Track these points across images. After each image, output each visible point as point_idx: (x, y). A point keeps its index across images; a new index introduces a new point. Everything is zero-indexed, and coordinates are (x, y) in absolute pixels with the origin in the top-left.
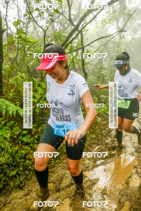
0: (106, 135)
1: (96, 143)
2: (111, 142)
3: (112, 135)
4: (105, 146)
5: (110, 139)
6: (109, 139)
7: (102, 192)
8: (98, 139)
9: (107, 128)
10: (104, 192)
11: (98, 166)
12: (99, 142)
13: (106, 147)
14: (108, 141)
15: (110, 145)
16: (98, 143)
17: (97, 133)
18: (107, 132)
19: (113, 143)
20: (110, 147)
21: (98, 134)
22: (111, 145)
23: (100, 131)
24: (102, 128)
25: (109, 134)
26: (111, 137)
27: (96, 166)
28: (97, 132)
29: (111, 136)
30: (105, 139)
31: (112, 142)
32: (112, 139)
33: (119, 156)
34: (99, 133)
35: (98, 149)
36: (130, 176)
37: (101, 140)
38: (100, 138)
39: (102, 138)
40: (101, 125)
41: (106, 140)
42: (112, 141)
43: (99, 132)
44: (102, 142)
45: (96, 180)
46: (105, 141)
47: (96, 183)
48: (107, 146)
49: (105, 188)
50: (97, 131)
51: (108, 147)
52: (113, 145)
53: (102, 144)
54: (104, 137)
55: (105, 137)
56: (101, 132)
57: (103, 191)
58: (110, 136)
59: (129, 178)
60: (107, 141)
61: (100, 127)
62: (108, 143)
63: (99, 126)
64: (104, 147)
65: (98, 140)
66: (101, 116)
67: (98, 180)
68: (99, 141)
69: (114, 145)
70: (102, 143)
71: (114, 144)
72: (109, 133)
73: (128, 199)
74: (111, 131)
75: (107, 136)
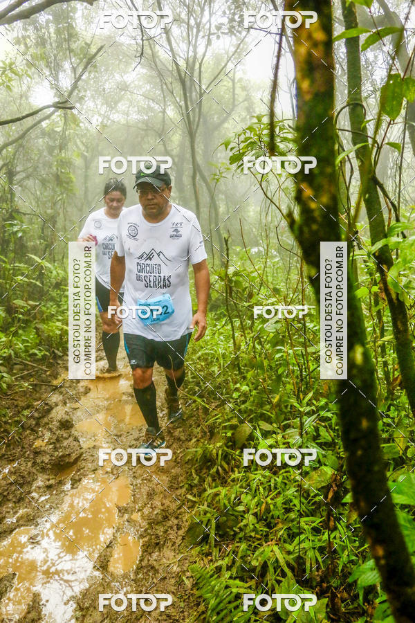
0: (34, 423)
1: (3, 455)
2: (51, 447)
3: (52, 422)
4: (33, 461)
5: (48, 435)
6: (44, 435)
7: (25, 618)
8: (8, 441)
9: (36, 400)
10: (30, 616)
11: (11, 531)
12: (14, 451)
13: (34, 464)
14: (43, 441)
15: (48, 456)
16: (9, 453)
17: (6, 423)
18: (36, 415)
19: (56, 449)
20: (47, 461)
21: (8, 426)
22: (52, 456)
23: (13, 415)
24: (20, 403)
25: (46, 420)
26: (50, 430)
27: (5, 532)
28: (4, 420)
29: (50, 426)
30: (32, 437)
31: (54, 443)
32: (54, 433)
33: (75, 486)
34: (10, 421)
35: (11, 473)
36: (111, 543)
37: (18, 443)
38: (17, 438)
39: (21, 434)
40: (16, 393)
41: (35, 439)
42: (52, 441)
43: (10, 418)
44: (23, 448)
45: (6, 582)
46: (31, 446)
47: (6, 590)
48: (39, 461)
49: (34, 601)
50: (5, 416)
51: (42, 462)
52: (56, 454)
53: (23, 456)
54: (28, 432)
55: (32, 430)
56: (16, 419)
57: (29, 612)
58: (48, 424)
59: (108, 547)
60: (38, 443)
61: (16, 400)
62: (42, 449)
63: (11, 399)
64: (30, 464)
65: (8, 445)
66: (16, 364)
67: (13, 579)
68: (12, 447)
69: (61, 454)
70: (21, 451)
71: (60, 450)
72: (43, 417)
73: (105, 616)
74: (52, 409)
75: (38, 425)
